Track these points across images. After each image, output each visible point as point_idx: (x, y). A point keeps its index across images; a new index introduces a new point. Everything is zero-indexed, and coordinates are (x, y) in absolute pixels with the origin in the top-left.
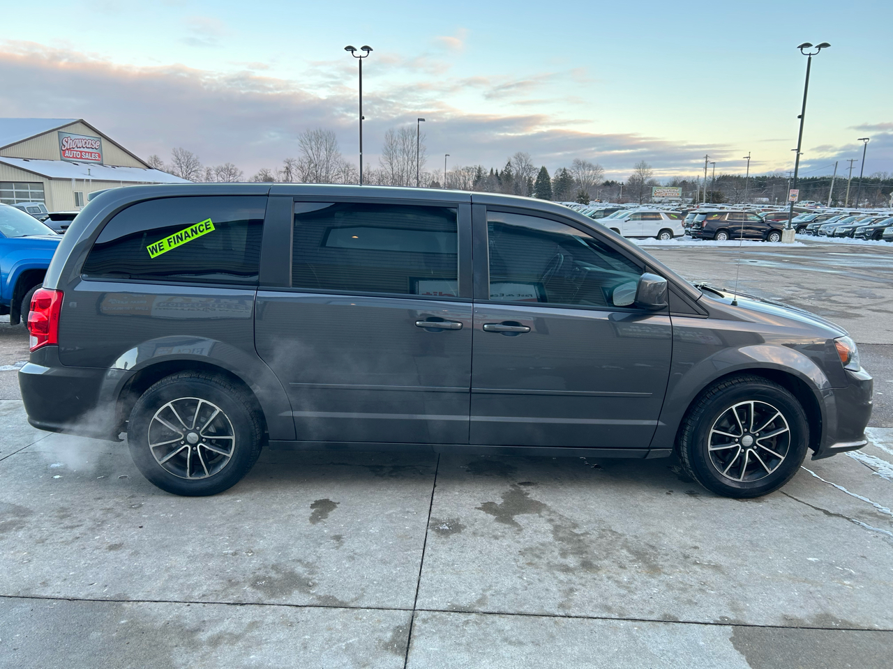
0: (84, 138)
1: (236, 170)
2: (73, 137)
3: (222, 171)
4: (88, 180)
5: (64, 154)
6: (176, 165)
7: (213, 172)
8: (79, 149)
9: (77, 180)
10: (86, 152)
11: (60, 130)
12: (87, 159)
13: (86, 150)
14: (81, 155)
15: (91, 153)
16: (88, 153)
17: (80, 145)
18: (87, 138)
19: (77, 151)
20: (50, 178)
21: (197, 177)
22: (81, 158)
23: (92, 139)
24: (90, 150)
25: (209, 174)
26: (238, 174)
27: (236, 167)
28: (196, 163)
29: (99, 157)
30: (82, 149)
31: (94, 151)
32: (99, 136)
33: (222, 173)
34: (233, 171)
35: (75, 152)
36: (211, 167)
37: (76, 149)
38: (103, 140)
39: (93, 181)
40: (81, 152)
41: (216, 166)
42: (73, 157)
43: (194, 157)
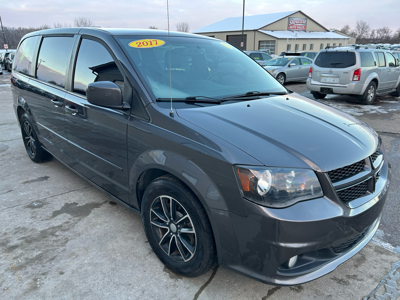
0: (299, 19)
1: (389, 30)
2: (295, 19)
3: (381, 31)
4: (294, 39)
5: (289, 27)
6: (357, 29)
7: (376, 32)
8: (296, 25)
9: (290, 39)
10: (299, 26)
11: (289, 17)
12: (299, 29)
13: (299, 25)
14: (297, 27)
15: (301, 26)
16: (300, 26)
17: (297, 23)
18: (301, 19)
19: (295, 26)
20: (278, 39)
21: (366, 35)
22: (296, 29)
23: (303, 19)
24: (301, 25)
25: (373, 33)
26: (389, 32)
27: (389, 28)
28: (367, 27)
29: (305, 27)
30: (297, 25)
31: (303, 25)
32: (306, 18)
33: (381, 32)
34: (387, 31)
35: (294, 26)
36: (375, 29)
37: (295, 25)
38: (308, 20)
39: (297, 39)
40: (297, 26)
41: (378, 29)
42: (293, 29)
43: (367, 24)
